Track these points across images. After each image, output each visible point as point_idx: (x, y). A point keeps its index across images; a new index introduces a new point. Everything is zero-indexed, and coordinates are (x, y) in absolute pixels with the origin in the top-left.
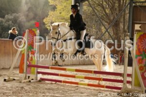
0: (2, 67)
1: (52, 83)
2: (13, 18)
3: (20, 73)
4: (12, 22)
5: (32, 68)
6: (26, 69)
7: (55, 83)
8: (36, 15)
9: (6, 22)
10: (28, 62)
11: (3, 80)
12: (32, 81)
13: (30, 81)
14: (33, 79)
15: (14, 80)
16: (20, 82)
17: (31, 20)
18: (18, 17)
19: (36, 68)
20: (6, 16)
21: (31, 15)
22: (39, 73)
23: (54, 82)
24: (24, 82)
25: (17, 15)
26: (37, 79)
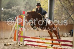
0: (5, 38)
2: (16, 8)
3: (14, 41)
4: (16, 11)
5: (21, 38)
6: (18, 38)
8: (31, 7)
9: (12, 11)
10: (19, 34)
11: (4, 45)
12: (21, 45)
13: (19, 46)
14: (21, 44)
15: (11, 45)
16: (14, 46)
17: (28, 10)
18: (20, 8)
19: (23, 38)
20: (12, 8)
21: (28, 7)
22: (25, 41)
23: (33, 46)
24: (16, 46)
25: (19, 7)
26: (24, 44)
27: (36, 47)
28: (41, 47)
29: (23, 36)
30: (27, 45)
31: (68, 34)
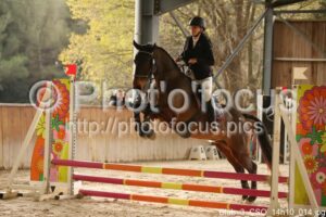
1: (108, 202)
3: (32, 179)
5: (61, 168)
7: (115, 202)
13: (57, 198)
15: (20, 195)
16: (37, 201)
19: (69, 168)
22: (77, 178)
23: (112, 199)
26: (72, 193)
27: (122, 203)
28: (142, 203)
29: (70, 158)
30: (84, 194)
31: (209, 150)
